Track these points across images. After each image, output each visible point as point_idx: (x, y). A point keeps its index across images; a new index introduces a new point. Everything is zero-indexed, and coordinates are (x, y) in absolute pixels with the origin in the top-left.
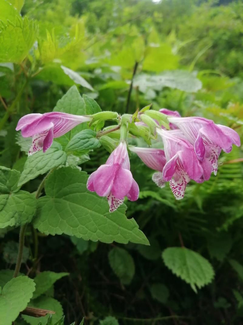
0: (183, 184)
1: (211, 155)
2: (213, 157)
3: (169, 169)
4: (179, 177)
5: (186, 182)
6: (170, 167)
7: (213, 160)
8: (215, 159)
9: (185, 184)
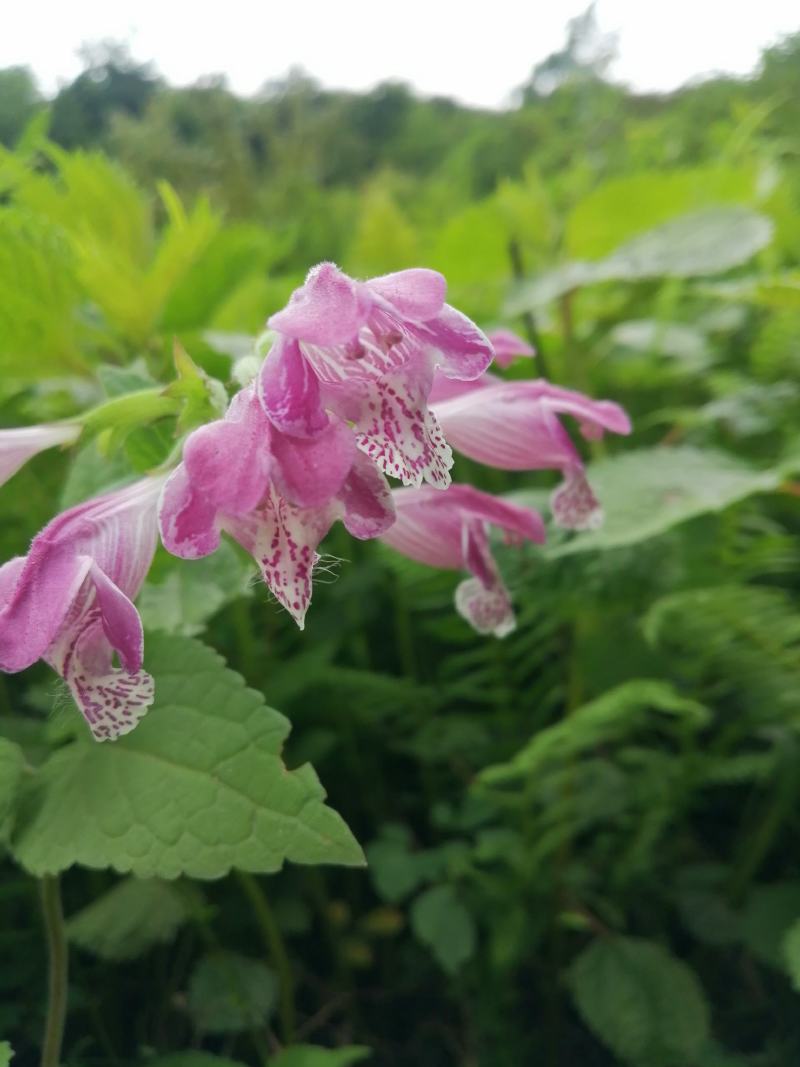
0: (278, 554)
1: (365, 404)
2: (379, 409)
3: (187, 505)
4: (247, 531)
5: (293, 546)
6: (190, 499)
7: (387, 425)
8: (392, 417)
9: (292, 552)
